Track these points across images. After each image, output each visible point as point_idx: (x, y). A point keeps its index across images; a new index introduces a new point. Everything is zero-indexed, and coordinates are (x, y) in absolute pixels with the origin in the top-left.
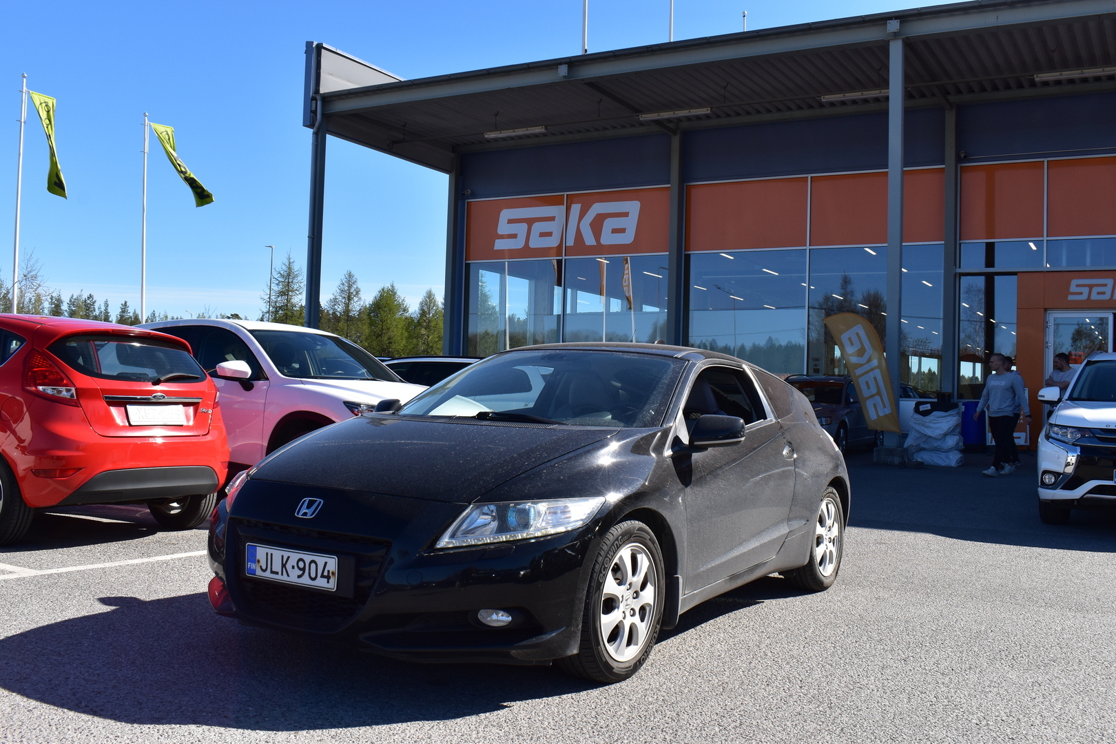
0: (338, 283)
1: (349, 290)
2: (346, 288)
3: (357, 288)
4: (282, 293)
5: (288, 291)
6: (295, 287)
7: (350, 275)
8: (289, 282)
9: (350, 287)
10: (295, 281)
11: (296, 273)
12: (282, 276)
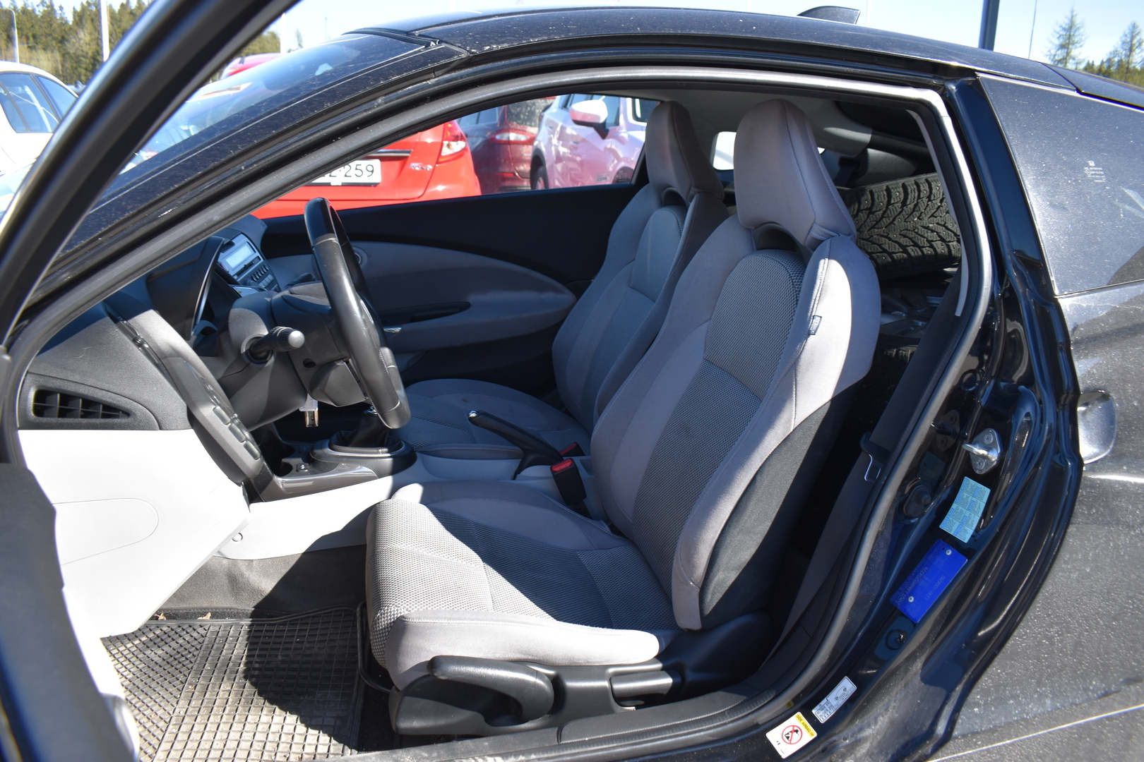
0: (1121, 34)
1: (1131, 41)
2: (1129, 40)
3: (1140, 39)
4: (1062, 47)
5: (1069, 44)
6: (1076, 40)
7: (1134, 26)
8: (1070, 36)
9: (1132, 38)
10: (1077, 34)
11: (1078, 26)
12: (1064, 29)
